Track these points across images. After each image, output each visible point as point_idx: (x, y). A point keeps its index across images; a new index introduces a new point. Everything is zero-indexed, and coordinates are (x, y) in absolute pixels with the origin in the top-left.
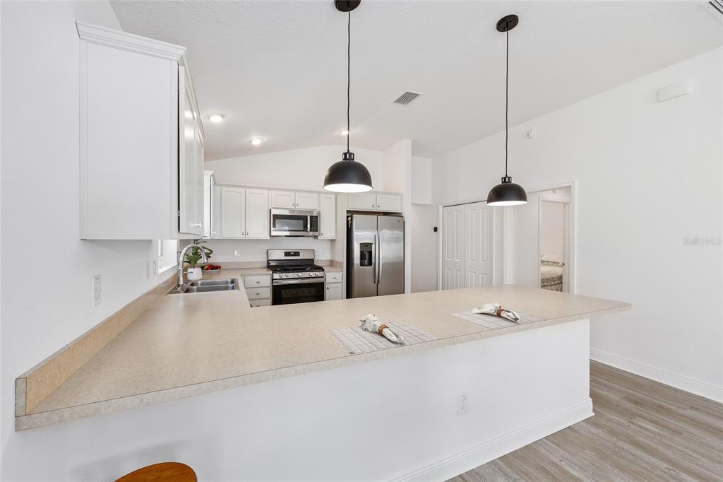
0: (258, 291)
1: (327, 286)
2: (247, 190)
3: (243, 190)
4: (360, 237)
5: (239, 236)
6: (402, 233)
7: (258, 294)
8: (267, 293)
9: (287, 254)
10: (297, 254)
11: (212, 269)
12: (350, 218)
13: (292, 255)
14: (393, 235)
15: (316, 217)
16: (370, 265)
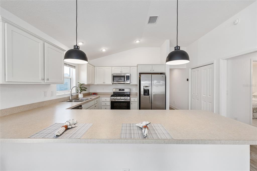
0: (106, 103)
1: (131, 103)
2: (105, 67)
3: (103, 67)
4: (144, 83)
5: (102, 83)
6: (165, 82)
7: (106, 104)
8: (109, 104)
9: (120, 90)
10: (123, 90)
11: (94, 94)
12: (140, 76)
13: (122, 90)
14: (160, 82)
15: (129, 76)
16: (148, 95)
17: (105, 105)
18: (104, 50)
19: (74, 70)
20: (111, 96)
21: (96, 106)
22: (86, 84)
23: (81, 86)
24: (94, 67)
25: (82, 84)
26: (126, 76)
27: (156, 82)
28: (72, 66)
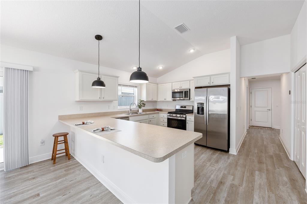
0: (164, 119)
1: (187, 122)
5: (163, 100)
6: (227, 98)
9: (181, 107)
10: (185, 107)
11: (157, 110)
13: (183, 108)
14: (218, 98)
15: (188, 91)
16: (203, 114)
17: (163, 121)
18: (161, 68)
19: (136, 89)
20: (168, 113)
21: (150, 121)
22: (145, 100)
23: (140, 102)
24: (158, 84)
25: (142, 101)
26: (185, 91)
27: (212, 98)
28: (133, 86)
